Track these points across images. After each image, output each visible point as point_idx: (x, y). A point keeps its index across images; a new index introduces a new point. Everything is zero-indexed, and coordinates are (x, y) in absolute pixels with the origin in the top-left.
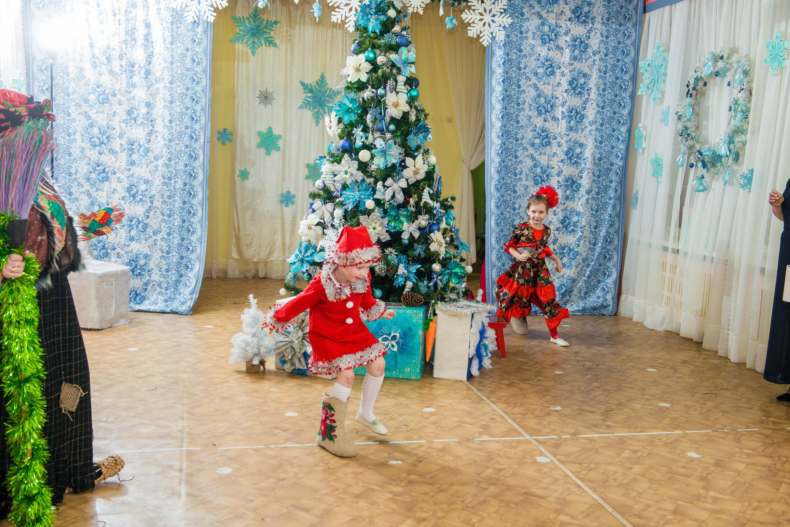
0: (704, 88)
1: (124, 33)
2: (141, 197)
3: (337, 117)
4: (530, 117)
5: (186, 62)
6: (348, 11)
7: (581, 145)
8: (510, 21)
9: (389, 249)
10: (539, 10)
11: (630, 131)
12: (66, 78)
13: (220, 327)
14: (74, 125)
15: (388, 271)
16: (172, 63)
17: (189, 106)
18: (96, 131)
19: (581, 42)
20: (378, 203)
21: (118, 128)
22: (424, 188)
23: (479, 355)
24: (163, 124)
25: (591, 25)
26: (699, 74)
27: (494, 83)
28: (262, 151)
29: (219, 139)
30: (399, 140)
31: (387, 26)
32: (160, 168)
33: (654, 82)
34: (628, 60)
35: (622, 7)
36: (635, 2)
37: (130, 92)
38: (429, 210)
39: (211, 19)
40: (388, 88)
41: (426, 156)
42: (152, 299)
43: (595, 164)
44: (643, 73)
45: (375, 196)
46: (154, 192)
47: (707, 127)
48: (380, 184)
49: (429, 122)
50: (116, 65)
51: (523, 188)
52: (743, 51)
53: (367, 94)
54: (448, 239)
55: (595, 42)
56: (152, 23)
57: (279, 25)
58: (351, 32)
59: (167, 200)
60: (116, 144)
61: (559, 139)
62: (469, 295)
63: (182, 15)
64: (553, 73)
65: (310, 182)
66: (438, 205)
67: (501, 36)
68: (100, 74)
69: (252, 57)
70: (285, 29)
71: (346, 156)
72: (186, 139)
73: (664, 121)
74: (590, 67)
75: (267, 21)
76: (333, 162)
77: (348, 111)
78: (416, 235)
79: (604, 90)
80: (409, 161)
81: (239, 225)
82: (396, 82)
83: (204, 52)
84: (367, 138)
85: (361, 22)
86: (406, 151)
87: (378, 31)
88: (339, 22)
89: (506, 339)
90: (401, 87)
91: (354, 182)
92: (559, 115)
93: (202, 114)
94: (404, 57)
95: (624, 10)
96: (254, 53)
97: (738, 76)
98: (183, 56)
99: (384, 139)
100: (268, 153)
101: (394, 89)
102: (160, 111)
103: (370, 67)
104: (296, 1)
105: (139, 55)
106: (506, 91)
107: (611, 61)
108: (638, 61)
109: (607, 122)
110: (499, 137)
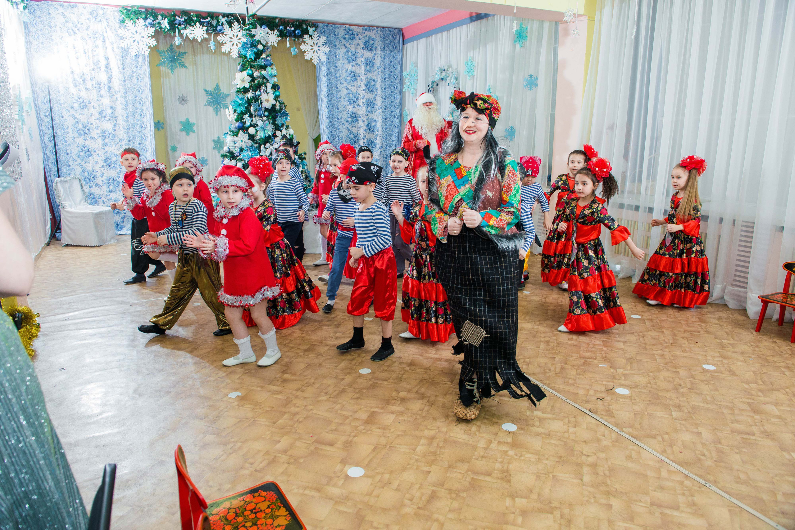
0: (437, 87)
1: (92, 64)
3: (233, 109)
4: (345, 106)
5: (133, 80)
6: (232, 45)
7: (375, 121)
8: (329, 49)
10: (345, 43)
11: (401, 112)
12: (59, 94)
14: (67, 123)
16: (124, 81)
17: (138, 107)
18: (80, 126)
21: (94, 124)
24: (122, 119)
25: (375, 52)
26: (434, 79)
27: (322, 86)
28: (184, 133)
29: (155, 127)
30: (271, 121)
31: (258, 55)
33: (412, 84)
34: (397, 71)
35: (391, 42)
36: (398, 38)
37: (100, 101)
39: (147, 53)
40: (262, 91)
41: (287, 130)
43: (383, 131)
44: (405, 79)
48: (262, 147)
49: (288, 110)
50: (89, 84)
52: (454, 67)
53: (250, 95)
54: (304, 177)
55: (378, 61)
56: (109, 57)
57: (187, 54)
58: (235, 58)
60: (94, 133)
61: (362, 118)
63: (128, 51)
64: (356, 80)
65: (216, 151)
66: (297, 157)
67: (324, 58)
68: (79, 90)
69: (172, 75)
70: (191, 57)
71: (241, 131)
72: (138, 128)
74: (377, 76)
75: (179, 52)
76: (233, 136)
77: (240, 105)
79: (385, 89)
80: (278, 133)
82: (266, 87)
83: (144, 73)
84: (252, 121)
85: (242, 53)
86: (276, 127)
87: (253, 58)
88: (227, 52)
90: (269, 90)
91: (247, 147)
92: (361, 104)
93: (147, 112)
94: (269, 73)
95: (392, 43)
96: (172, 73)
97: (453, 80)
98: (131, 77)
99: (262, 120)
100: (188, 134)
101: (266, 91)
102: (120, 111)
103: (251, 79)
104: (199, 40)
105: (103, 77)
106: (330, 91)
107: (387, 72)
108: (402, 72)
109: (388, 107)
110: (327, 118)
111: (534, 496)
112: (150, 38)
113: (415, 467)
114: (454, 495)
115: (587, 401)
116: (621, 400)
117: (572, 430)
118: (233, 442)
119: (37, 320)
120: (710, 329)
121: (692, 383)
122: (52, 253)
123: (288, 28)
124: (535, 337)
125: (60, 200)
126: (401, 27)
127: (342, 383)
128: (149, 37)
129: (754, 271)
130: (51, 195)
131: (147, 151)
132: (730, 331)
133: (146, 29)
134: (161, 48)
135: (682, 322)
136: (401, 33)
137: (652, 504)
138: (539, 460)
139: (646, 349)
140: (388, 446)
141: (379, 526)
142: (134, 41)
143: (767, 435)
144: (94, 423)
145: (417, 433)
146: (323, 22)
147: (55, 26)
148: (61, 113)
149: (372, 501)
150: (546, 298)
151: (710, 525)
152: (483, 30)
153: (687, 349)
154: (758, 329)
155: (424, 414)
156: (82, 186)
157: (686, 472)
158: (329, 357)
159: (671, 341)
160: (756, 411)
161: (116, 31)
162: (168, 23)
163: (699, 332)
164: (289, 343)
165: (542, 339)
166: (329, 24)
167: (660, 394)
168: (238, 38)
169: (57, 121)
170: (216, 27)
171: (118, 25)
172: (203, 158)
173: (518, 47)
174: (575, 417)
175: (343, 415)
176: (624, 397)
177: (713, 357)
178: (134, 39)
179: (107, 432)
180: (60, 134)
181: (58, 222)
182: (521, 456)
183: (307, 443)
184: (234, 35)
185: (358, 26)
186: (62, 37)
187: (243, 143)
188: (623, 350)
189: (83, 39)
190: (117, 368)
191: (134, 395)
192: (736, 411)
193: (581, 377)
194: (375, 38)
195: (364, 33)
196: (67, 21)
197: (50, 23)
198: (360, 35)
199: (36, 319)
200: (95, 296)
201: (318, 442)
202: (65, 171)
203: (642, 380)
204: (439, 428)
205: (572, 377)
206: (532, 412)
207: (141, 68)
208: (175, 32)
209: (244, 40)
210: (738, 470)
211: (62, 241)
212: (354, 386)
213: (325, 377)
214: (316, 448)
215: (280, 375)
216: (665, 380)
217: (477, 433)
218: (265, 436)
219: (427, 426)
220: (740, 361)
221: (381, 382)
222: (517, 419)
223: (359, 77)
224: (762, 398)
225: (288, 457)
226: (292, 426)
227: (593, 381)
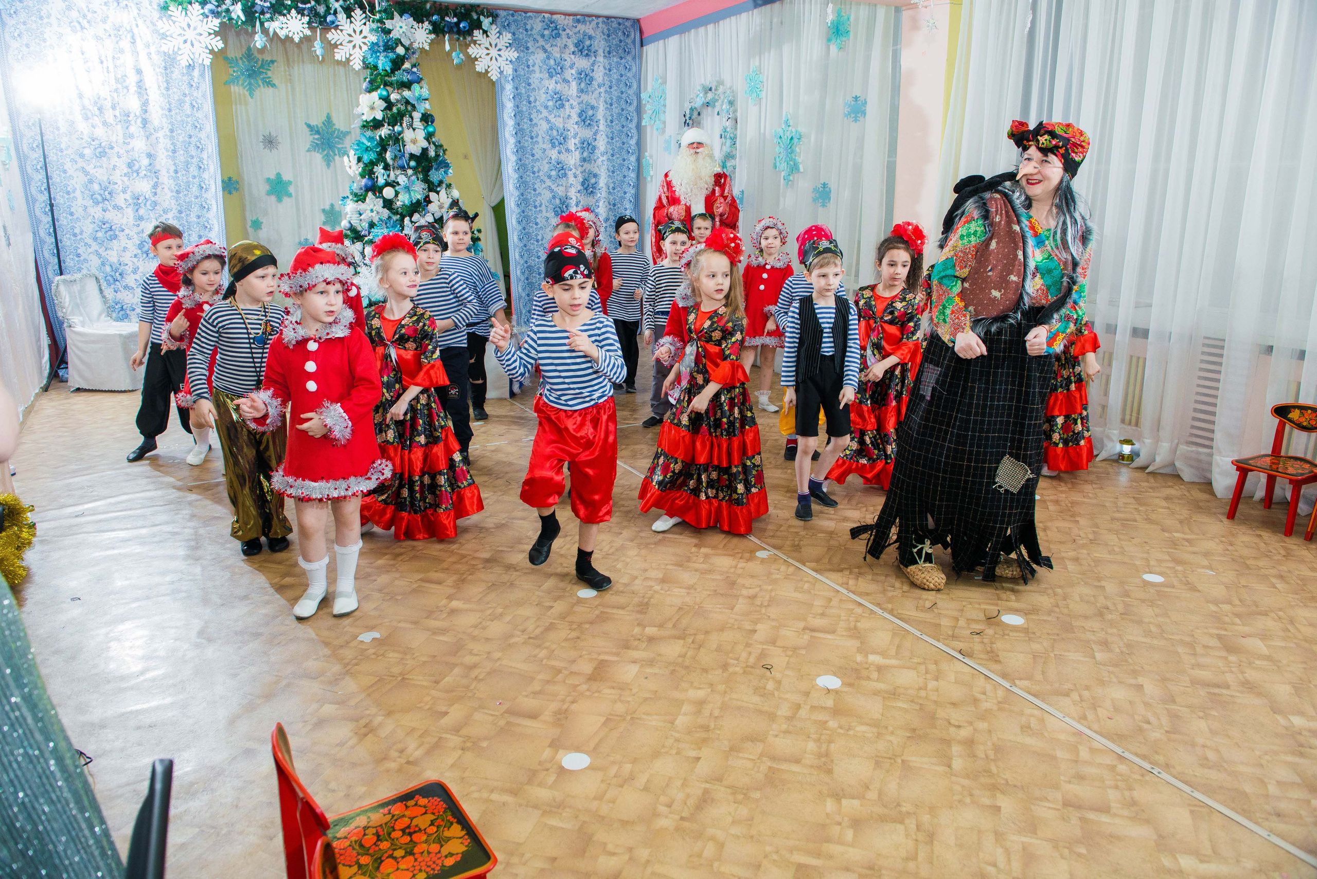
0: (699, 118)
1: (114, 81)
3: (356, 157)
4: (545, 150)
5: (185, 107)
6: (352, 47)
7: (595, 176)
8: (516, 55)
10: (543, 43)
11: (639, 160)
12: (57, 133)
14: (73, 182)
16: (170, 110)
17: (194, 154)
18: (96, 187)
21: (120, 183)
24: (167, 175)
25: (594, 58)
26: (693, 105)
27: (506, 117)
28: (273, 198)
29: (224, 189)
30: (421, 176)
31: (397, 63)
33: (656, 113)
34: (631, 92)
35: (621, 41)
36: (633, 36)
37: (128, 144)
39: (207, 62)
40: (404, 125)
41: (449, 190)
43: (610, 193)
44: (645, 105)
48: (407, 220)
49: (449, 158)
50: (109, 116)
51: (544, 220)
52: (728, 83)
53: (384, 131)
55: (599, 75)
56: (143, 69)
57: (275, 64)
58: (357, 69)
60: (120, 200)
61: (574, 171)
63: (175, 59)
64: (562, 106)
67: (509, 70)
68: (93, 127)
69: (250, 100)
70: (282, 69)
71: (370, 194)
72: (195, 190)
73: (668, 149)
74: (597, 99)
75: (263, 60)
76: (357, 201)
77: (367, 149)
79: (612, 121)
80: (433, 196)
82: (412, 118)
83: (204, 96)
84: (388, 176)
85: (370, 60)
86: (429, 187)
87: (388, 69)
88: (344, 60)
90: (417, 123)
91: (381, 220)
92: (572, 147)
93: (210, 162)
94: (417, 94)
95: (623, 44)
96: (251, 95)
97: (726, 106)
98: (181, 103)
99: (406, 175)
100: (279, 200)
101: (411, 126)
102: (163, 161)
103: (384, 105)
104: (297, 40)
105: (133, 104)
106: (519, 125)
107: (615, 94)
108: (640, 93)
109: (617, 152)
110: (515, 171)
111: (872, 795)
112: (213, 36)
113: (674, 752)
114: (740, 797)
115: (954, 637)
117: (932, 684)
118: (369, 715)
119: (30, 517)
120: (1153, 516)
121: (1126, 605)
122: (53, 404)
123: (447, 19)
125: (65, 313)
126: (638, 17)
127: (549, 613)
128: (210, 34)
129: (1225, 420)
130: (48, 305)
131: (211, 229)
132: (1186, 519)
133: (205, 20)
134: (231, 54)
135: (1107, 504)
136: (637, 26)
137: (1066, 804)
138: (879, 735)
140: (629, 718)
141: (616, 851)
142: (185, 42)
143: (1250, 687)
144: (132, 688)
145: (677, 695)
146: (505, 8)
147: (49, 16)
148: (63, 164)
149: (604, 809)
151: (1161, 837)
152: (775, 20)
153: (1116, 549)
154: (1231, 515)
155: (687, 663)
156: (101, 290)
157: (1119, 750)
159: (1091, 536)
160: (1230, 648)
161: (154, 25)
162: (242, 10)
163: (1135, 521)
166: (516, 11)
167: (1074, 623)
168: (362, 35)
169: (56, 178)
170: (325, 17)
171: (156, 14)
172: (306, 240)
173: (834, 49)
174: (936, 663)
175: (553, 667)
176: (1015, 628)
177: (1159, 561)
178: (185, 38)
179: (154, 704)
180: (62, 201)
181: (62, 350)
182: (849, 729)
183: (492, 715)
184: (355, 31)
185: (566, 14)
186: (60, 36)
187: (374, 214)
189: (98, 38)
190: (168, 595)
191: (198, 640)
192: (1199, 650)
194: (594, 35)
195: (576, 27)
196: (69, 8)
197: (39, 11)
198: (568, 31)
199: (29, 514)
200: (127, 474)
201: (511, 712)
202: (72, 264)
203: (1045, 601)
204: (712, 685)
206: (866, 656)
207: (198, 88)
208: (254, 26)
209: (373, 38)
210: (1204, 746)
211: (69, 384)
212: (569, 619)
213: (519, 604)
214: (508, 723)
215: (444, 602)
216: (1082, 601)
217: (776, 693)
218: (422, 704)
219: (692, 683)
220: (1204, 567)
221: (614, 611)
222: (841, 667)
223: (568, 101)
224: (1240, 628)
225: (462, 739)
226: (467, 687)
227: (964, 603)
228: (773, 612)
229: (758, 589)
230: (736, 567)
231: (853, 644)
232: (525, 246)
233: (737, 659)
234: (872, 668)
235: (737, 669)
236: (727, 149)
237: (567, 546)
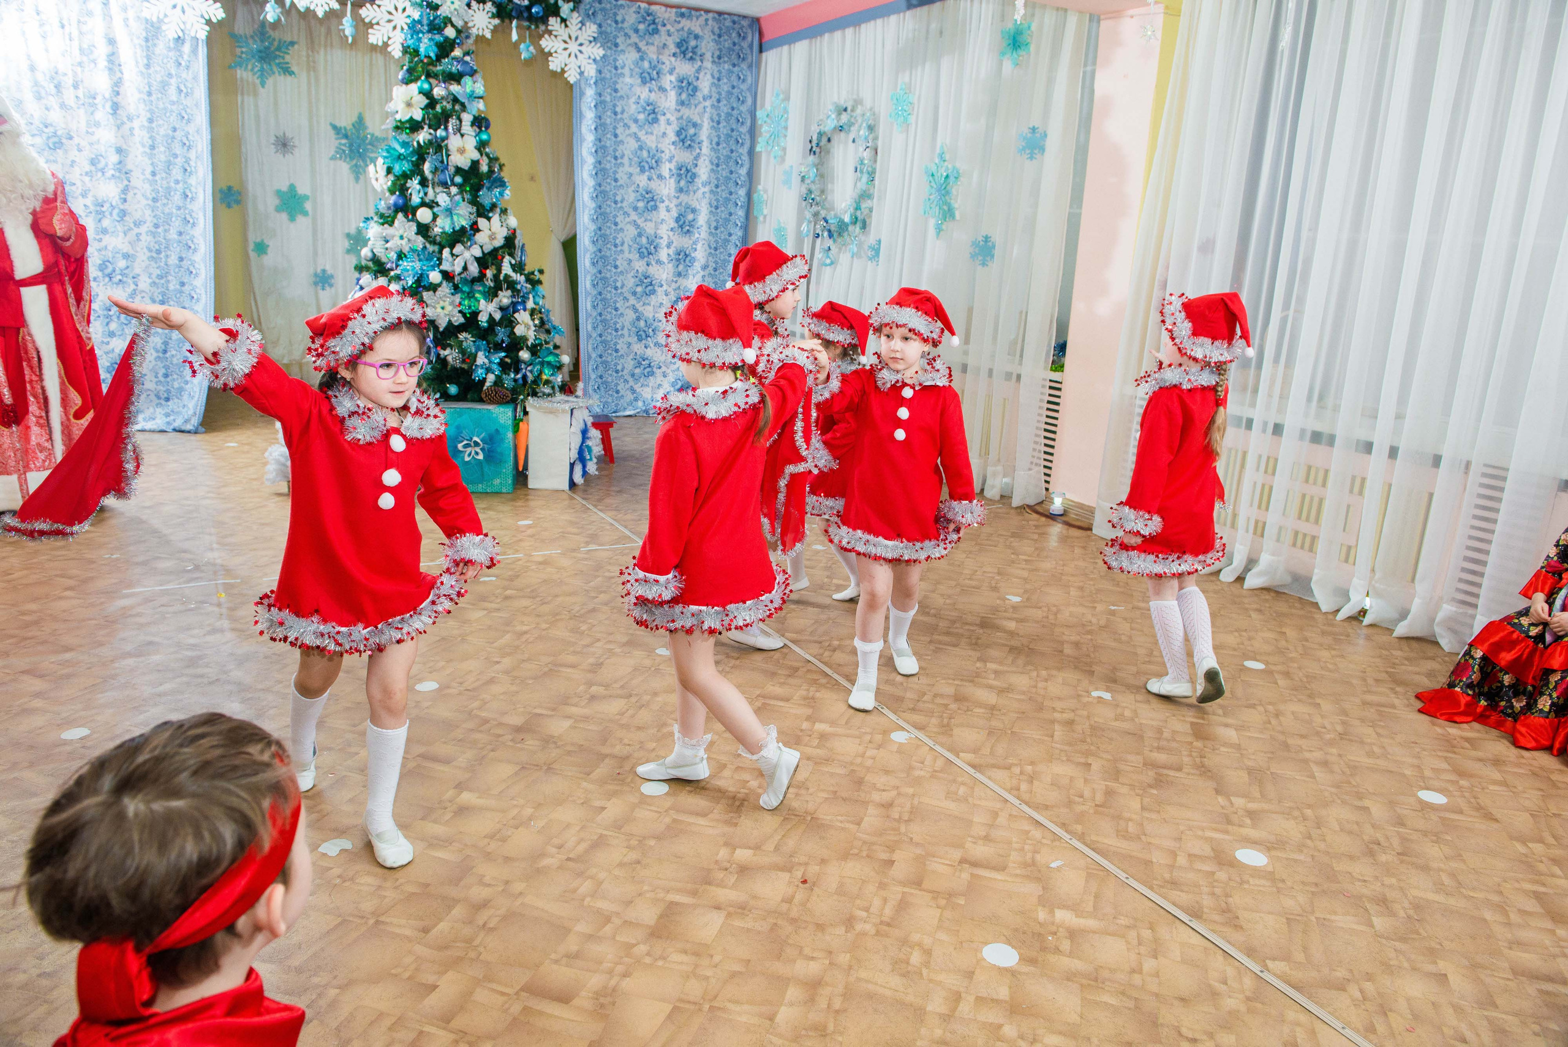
0: (829, 145)
1: (78, 52)
2: (119, 277)
3: (385, 167)
4: (631, 175)
5: (170, 92)
6: (391, 28)
7: (694, 211)
8: (601, 52)
9: (464, 334)
10: (637, 40)
11: (749, 195)
13: (247, 444)
15: (463, 361)
16: (150, 94)
17: (178, 153)
19: (689, 84)
20: (447, 276)
21: (79, 183)
22: (503, 257)
23: (582, 458)
24: (142, 177)
25: (699, 63)
26: (821, 127)
27: (584, 130)
28: (284, 216)
29: (222, 200)
30: (467, 196)
31: (445, 49)
32: (143, 237)
33: (775, 136)
34: (744, 108)
35: (734, 44)
36: (749, 39)
37: (92, 134)
38: (511, 285)
39: (203, 36)
40: (450, 129)
41: (504, 217)
42: (148, 413)
43: (711, 233)
44: (761, 125)
45: (443, 267)
46: (137, 270)
47: (833, 191)
48: (446, 252)
49: (505, 175)
50: (69, 96)
51: (625, 263)
52: (868, 104)
53: (423, 136)
54: (537, 322)
55: (705, 84)
56: (118, 38)
57: (296, 46)
58: (396, 57)
59: (157, 281)
61: (667, 203)
62: (567, 389)
63: (159, 28)
64: (656, 121)
66: (522, 279)
67: (591, 71)
68: (47, 109)
69: (261, 90)
70: (304, 53)
71: (400, 216)
72: (177, 198)
73: (787, 182)
74: (701, 115)
75: (280, 41)
76: (383, 225)
77: (400, 157)
78: (498, 316)
79: (718, 144)
80: (482, 222)
81: (259, 316)
82: (461, 121)
83: (196, 79)
84: (426, 194)
85: (410, 42)
86: (478, 210)
87: (432, 55)
88: (380, 44)
89: (613, 443)
90: (467, 127)
91: (412, 250)
92: (666, 173)
93: (199, 164)
94: (468, 90)
95: (737, 47)
96: (263, 85)
97: (863, 132)
98: (164, 85)
99: (449, 194)
100: (292, 218)
101: (458, 130)
102: (138, 160)
103: (425, 101)
104: (320, 14)
105: (102, 83)
106: (600, 140)
107: (724, 109)
108: (755, 110)
109: (722, 184)
110: (592, 198)
115: (1174, 884)
116: (1251, 880)
117: (1149, 965)
121: (1404, 840)
124: (1041, 708)
126: (758, 15)
127: (598, 819)
131: (195, 250)
134: (240, 30)
135: (1354, 681)
136: (756, 27)
139: (1286, 746)
140: (706, 1007)
142: (175, 7)
145: (778, 968)
150: (1056, 614)
152: (934, 26)
153: (1376, 749)
155: (794, 913)
158: (569, 748)
159: (1339, 728)
163: (1393, 706)
164: (480, 708)
165: (1057, 715)
167: (1341, 866)
168: (406, 14)
172: (324, 271)
173: (1008, 66)
174: (1151, 928)
175: (599, 912)
176: (1256, 872)
177: (1436, 771)
178: (174, 3)
182: (1035, 1041)
183: (503, 994)
184: (396, 9)
185: (667, 6)
187: (404, 242)
188: (1238, 747)
192: (1514, 917)
193: (1154, 816)
194: (701, 34)
195: (679, 22)
198: (669, 27)
201: (532, 989)
203: (1292, 829)
204: (831, 952)
205: (1134, 817)
206: (1052, 912)
207: (188, 68)
209: (415, 14)
212: (627, 829)
213: (558, 801)
214: (526, 1010)
215: (451, 793)
216: (1342, 830)
217: (925, 971)
218: (399, 970)
219: (802, 948)
220: (1495, 782)
221: (691, 819)
222: (1016, 930)
223: (664, 114)
224: (1562, 882)
225: (452, 1036)
226: (469, 941)
227: (1182, 828)
228: (917, 830)
229: (894, 793)
230: (863, 756)
231: (1032, 889)
232: (600, 294)
233: (867, 910)
234: (1062, 932)
235: (868, 927)
236: (863, 184)
237: (630, 712)
